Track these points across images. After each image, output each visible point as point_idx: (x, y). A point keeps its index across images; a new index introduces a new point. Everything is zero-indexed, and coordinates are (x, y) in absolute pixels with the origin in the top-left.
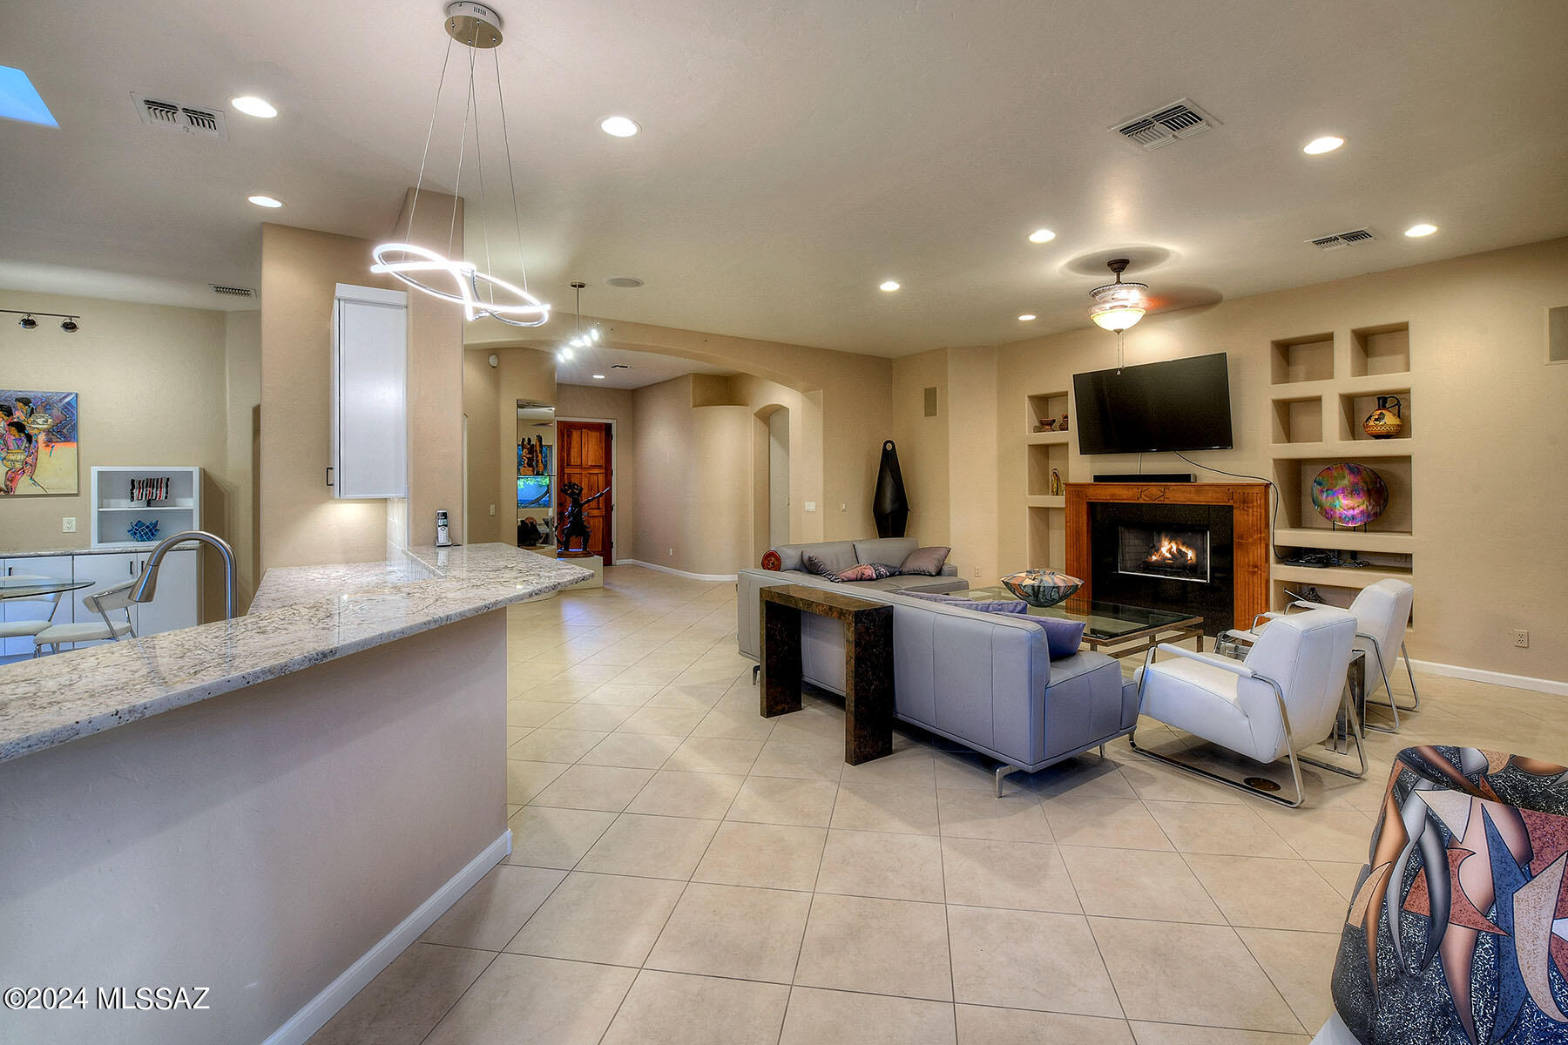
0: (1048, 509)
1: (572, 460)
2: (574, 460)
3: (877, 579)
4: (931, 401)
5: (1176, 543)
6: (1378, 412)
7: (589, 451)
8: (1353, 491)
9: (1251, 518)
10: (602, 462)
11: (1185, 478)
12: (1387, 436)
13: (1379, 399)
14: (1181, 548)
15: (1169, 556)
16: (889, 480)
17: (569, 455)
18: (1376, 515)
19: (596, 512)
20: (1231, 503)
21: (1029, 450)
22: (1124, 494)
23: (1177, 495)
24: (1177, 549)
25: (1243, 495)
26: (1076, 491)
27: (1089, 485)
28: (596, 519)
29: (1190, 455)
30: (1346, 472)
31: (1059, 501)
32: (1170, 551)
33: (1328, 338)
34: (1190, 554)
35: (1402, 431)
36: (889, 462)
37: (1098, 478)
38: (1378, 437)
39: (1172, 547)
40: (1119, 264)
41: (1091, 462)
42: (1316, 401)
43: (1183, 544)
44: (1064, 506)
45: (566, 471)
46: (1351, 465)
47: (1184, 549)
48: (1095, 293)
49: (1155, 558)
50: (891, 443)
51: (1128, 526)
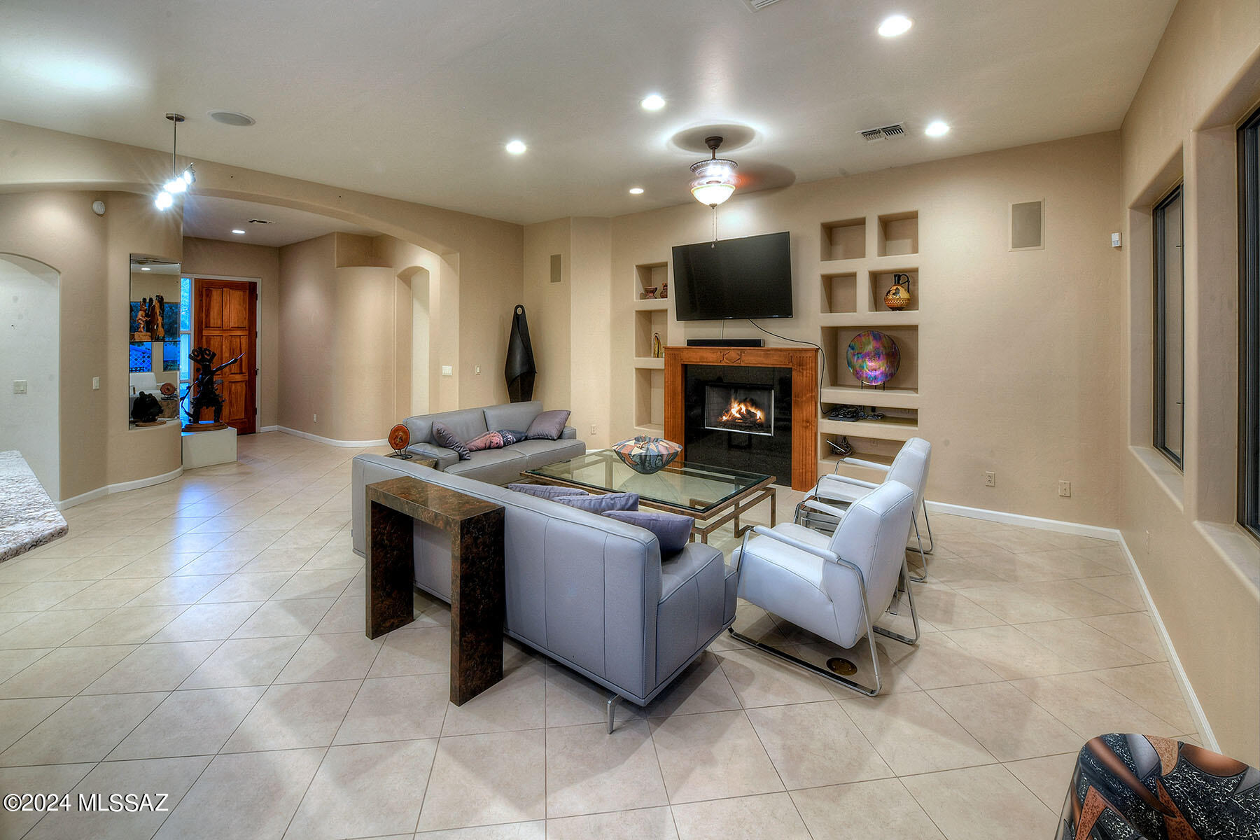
0: (650, 370)
1: (212, 321)
2: (214, 320)
3: (505, 445)
4: (556, 269)
5: (745, 405)
6: (895, 288)
7: (231, 311)
8: (876, 355)
9: (805, 378)
10: (246, 324)
11: (756, 343)
12: (900, 308)
13: (895, 276)
14: (750, 409)
15: (738, 416)
16: (519, 343)
17: (208, 316)
18: (892, 375)
19: (238, 377)
20: (790, 366)
21: (636, 315)
22: (710, 357)
23: (751, 358)
24: (747, 410)
25: (799, 357)
26: (673, 353)
27: (683, 348)
28: (239, 384)
29: (759, 322)
30: (871, 338)
31: (658, 363)
32: (739, 411)
33: (861, 223)
34: (759, 414)
35: (911, 304)
36: (519, 324)
37: (691, 343)
38: (894, 309)
39: (741, 409)
40: (714, 141)
41: (685, 327)
42: (852, 277)
43: (752, 406)
44: (664, 368)
45: (205, 333)
46: (876, 332)
47: (753, 410)
48: (696, 167)
49: (725, 418)
50: (522, 307)
51: (711, 386)
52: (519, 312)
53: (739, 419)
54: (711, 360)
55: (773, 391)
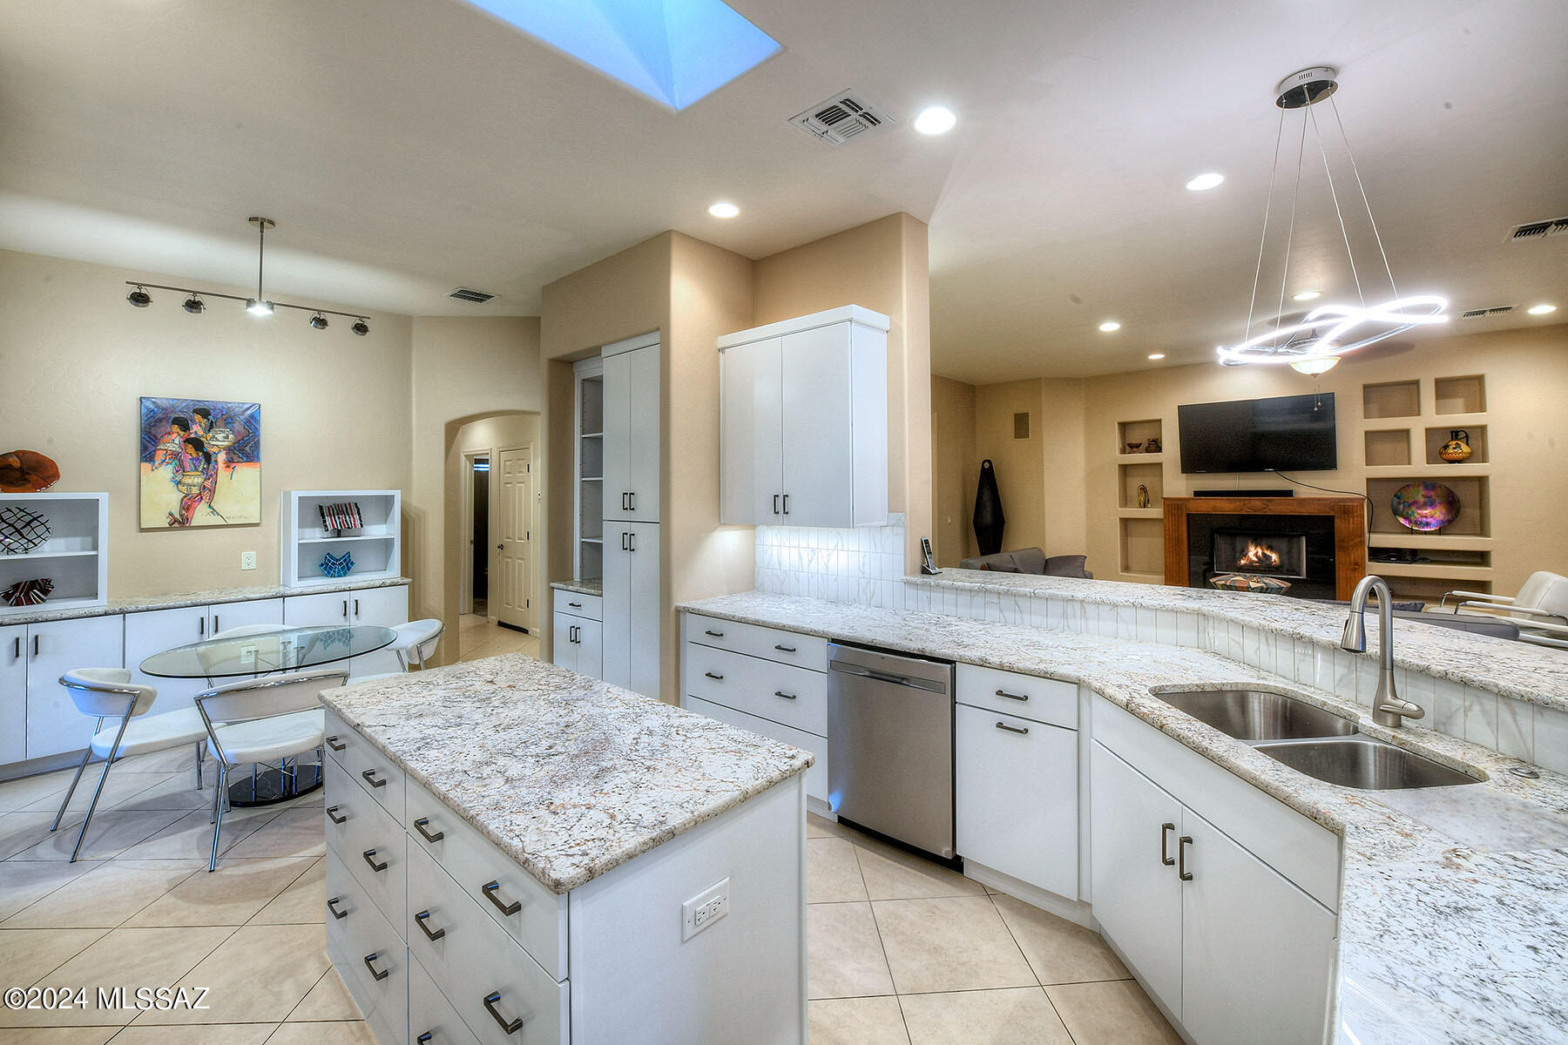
4: (1022, 425)
5: (1261, 548)
6: (1455, 442)
8: (1431, 504)
9: (1351, 526)
11: (1289, 493)
12: (1459, 461)
13: (1452, 432)
14: (1266, 552)
15: (1255, 559)
16: (987, 496)
18: (1449, 522)
20: (1332, 514)
21: (1118, 468)
22: (1206, 506)
23: (1278, 507)
24: (1263, 553)
25: (1346, 508)
26: (1173, 505)
27: (1189, 499)
29: (1288, 474)
30: (1421, 488)
31: (1155, 512)
32: (1256, 555)
33: (1416, 383)
34: (1274, 557)
36: (988, 479)
37: (1197, 494)
38: (1452, 462)
39: (1257, 552)
41: (1187, 479)
42: (1405, 434)
43: (1267, 549)
44: (1161, 517)
46: (1429, 483)
47: (1268, 553)
49: (1243, 562)
50: (989, 461)
51: (1220, 534)
52: (987, 465)
53: (1256, 562)
54: (1228, 509)
55: (1304, 538)
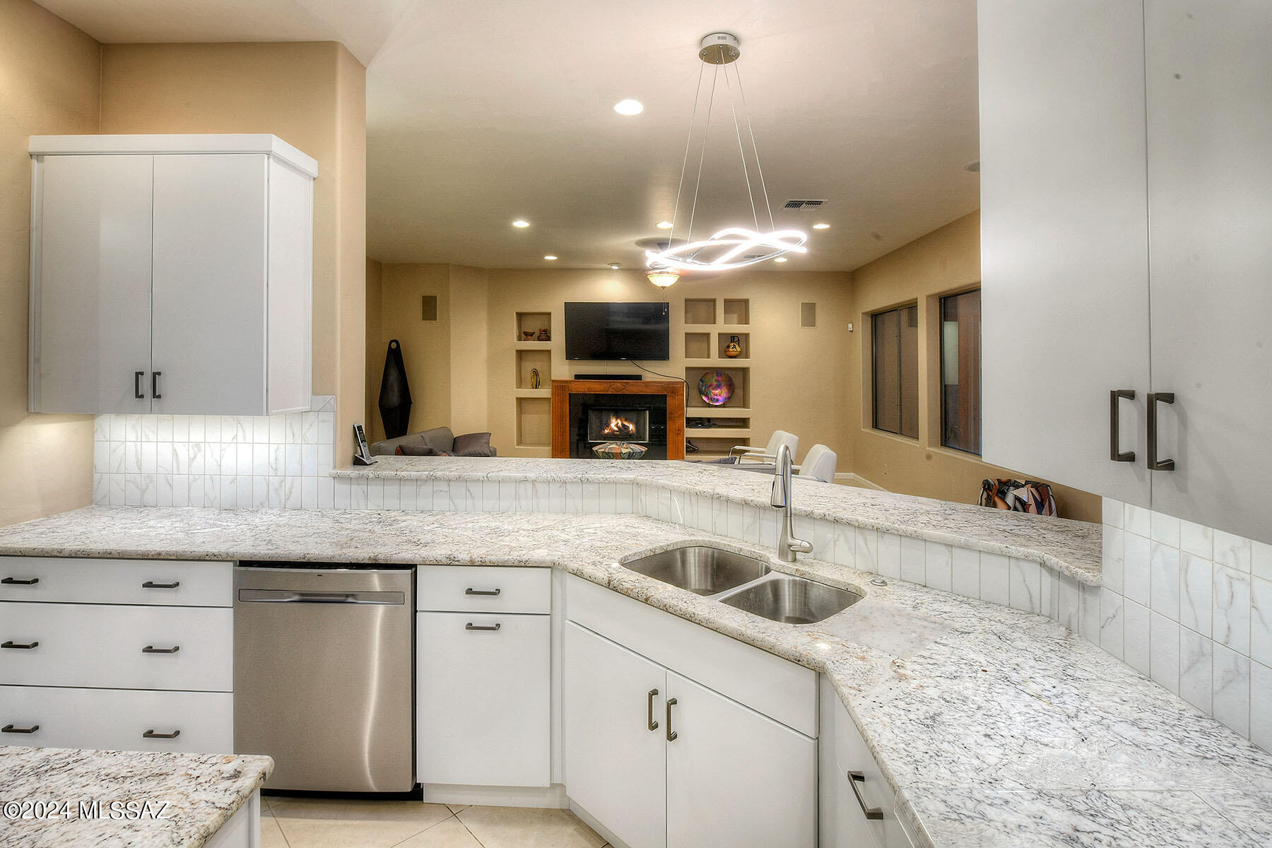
0: (533, 399)
4: (430, 308)
5: (621, 420)
6: (733, 344)
8: (718, 387)
9: (675, 402)
11: (635, 378)
12: (735, 357)
13: (734, 337)
15: (616, 429)
16: (394, 376)
18: (729, 398)
20: (665, 393)
21: (515, 353)
23: (633, 388)
24: (622, 424)
25: (670, 387)
26: (559, 386)
27: (571, 381)
29: (637, 362)
30: (715, 375)
31: (545, 392)
32: (617, 425)
33: (713, 301)
34: (631, 427)
35: (745, 354)
36: (394, 355)
37: (578, 377)
38: (731, 357)
39: (619, 424)
41: (569, 365)
42: (707, 336)
43: (627, 421)
44: (550, 396)
46: (718, 371)
47: (626, 424)
49: (606, 431)
50: (397, 342)
51: (593, 410)
52: (394, 345)
53: (617, 431)
54: (598, 389)
55: (648, 412)
